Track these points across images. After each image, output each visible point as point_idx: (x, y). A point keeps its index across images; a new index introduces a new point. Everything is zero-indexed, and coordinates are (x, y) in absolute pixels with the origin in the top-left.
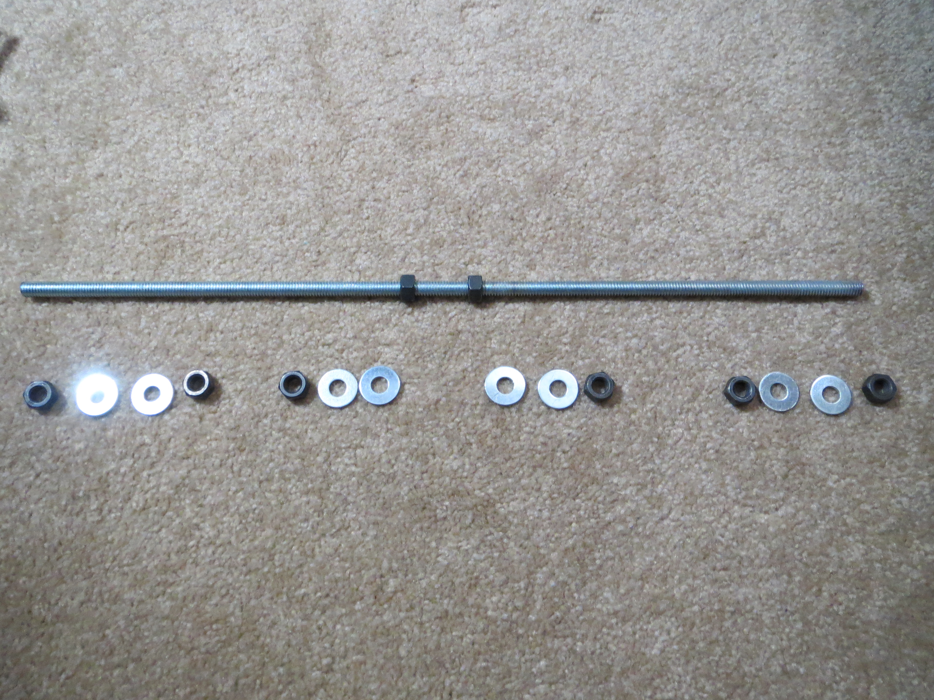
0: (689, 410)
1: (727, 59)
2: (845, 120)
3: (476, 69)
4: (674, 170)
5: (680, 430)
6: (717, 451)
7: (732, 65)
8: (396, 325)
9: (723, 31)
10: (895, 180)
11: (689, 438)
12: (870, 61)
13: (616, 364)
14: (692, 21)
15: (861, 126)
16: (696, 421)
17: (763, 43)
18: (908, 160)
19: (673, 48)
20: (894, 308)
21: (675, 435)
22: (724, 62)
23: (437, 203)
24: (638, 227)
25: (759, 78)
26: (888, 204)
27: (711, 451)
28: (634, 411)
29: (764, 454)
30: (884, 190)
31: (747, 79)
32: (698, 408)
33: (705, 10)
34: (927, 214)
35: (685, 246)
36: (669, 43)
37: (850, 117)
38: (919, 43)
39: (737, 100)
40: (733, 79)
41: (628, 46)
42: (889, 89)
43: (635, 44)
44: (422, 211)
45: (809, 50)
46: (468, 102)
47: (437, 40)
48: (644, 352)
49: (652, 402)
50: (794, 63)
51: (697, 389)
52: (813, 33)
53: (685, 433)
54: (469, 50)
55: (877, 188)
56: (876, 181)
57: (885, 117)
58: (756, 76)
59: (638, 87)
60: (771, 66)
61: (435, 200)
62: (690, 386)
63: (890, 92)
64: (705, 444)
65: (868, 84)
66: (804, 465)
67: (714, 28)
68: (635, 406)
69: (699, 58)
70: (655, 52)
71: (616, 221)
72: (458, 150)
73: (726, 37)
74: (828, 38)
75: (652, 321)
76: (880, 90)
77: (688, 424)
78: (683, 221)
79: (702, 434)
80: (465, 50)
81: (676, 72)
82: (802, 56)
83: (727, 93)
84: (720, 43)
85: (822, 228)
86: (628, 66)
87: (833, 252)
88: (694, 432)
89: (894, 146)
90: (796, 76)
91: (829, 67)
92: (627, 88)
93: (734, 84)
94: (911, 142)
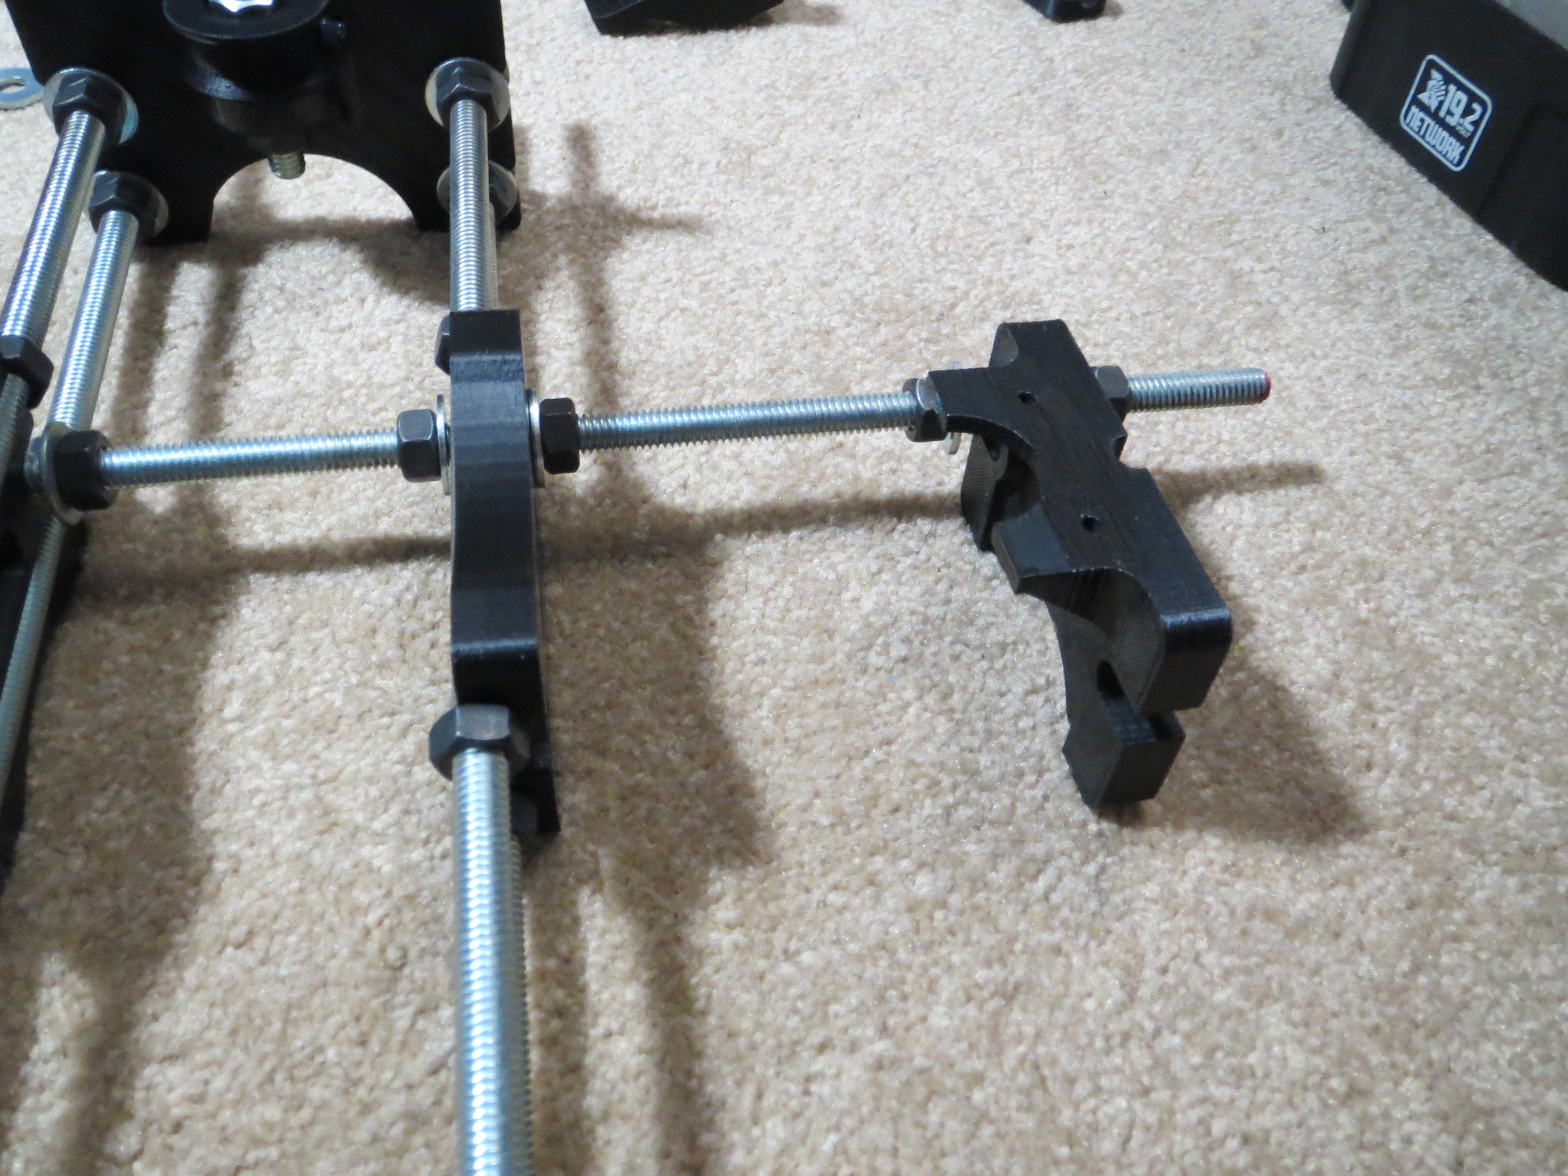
0: (1126, 1037)
1: (937, 255)
2: (1211, 325)
3: (383, 334)
4: (893, 464)
5: (1121, 1102)
6: (1246, 1140)
7: (951, 262)
8: (199, 987)
9: (913, 212)
10: (1358, 416)
11: (1152, 1118)
12: (1210, 228)
13: (892, 953)
14: (845, 202)
15: (1248, 330)
16: (1159, 1064)
17: (999, 222)
18: (1364, 376)
19: (820, 249)
20: (1490, 661)
21: (1112, 1119)
22: (934, 260)
23: (309, 627)
24: (847, 596)
25: (1013, 277)
26: (1368, 458)
27: (1233, 1144)
28: (978, 1079)
29: (1374, 1110)
30: (1348, 433)
31: (990, 282)
32: (1149, 1025)
33: (864, 183)
34: (1453, 464)
35: (971, 623)
36: (809, 242)
37: (1220, 318)
38: (1283, 192)
39: (982, 320)
40: (962, 285)
41: (724, 256)
42: (1268, 265)
43: (738, 251)
44: (266, 655)
45: (1090, 222)
46: (371, 399)
47: (281, 289)
48: (955, 900)
49: (1019, 1038)
50: (1070, 247)
51: (1128, 971)
52: (1086, 196)
53: (1138, 1106)
54: (363, 301)
55: (1333, 434)
56: (1325, 421)
57: (1284, 310)
58: (1005, 274)
59: (766, 323)
60: (1028, 256)
61: (302, 621)
62: (1105, 964)
63: (1272, 269)
64: (1204, 1123)
65: (1225, 262)
66: (1488, 1113)
67: (893, 208)
68: (978, 1065)
69: (881, 259)
70: (784, 261)
71: (787, 591)
72: (354, 500)
73: (923, 220)
74: (1117, 201)
75: (949, 811)
76: (1252, 271)
77: (1135, 1077)
78: (948, 566)
79: (1185, 1098)
80: (353, 302)
81: (838, 286)
82: (1081, 233)
83: (958, 310)
84: (913, 230)
85: (1257, 526)
86: (732, 290)
87: (1303, 568)
88: (1162, 1095)
89: (1326, 356)
90: (1083, 266)
91: (1140, 244)
92: (743, 326)
93: (966, 294)
94: (1354, 346)
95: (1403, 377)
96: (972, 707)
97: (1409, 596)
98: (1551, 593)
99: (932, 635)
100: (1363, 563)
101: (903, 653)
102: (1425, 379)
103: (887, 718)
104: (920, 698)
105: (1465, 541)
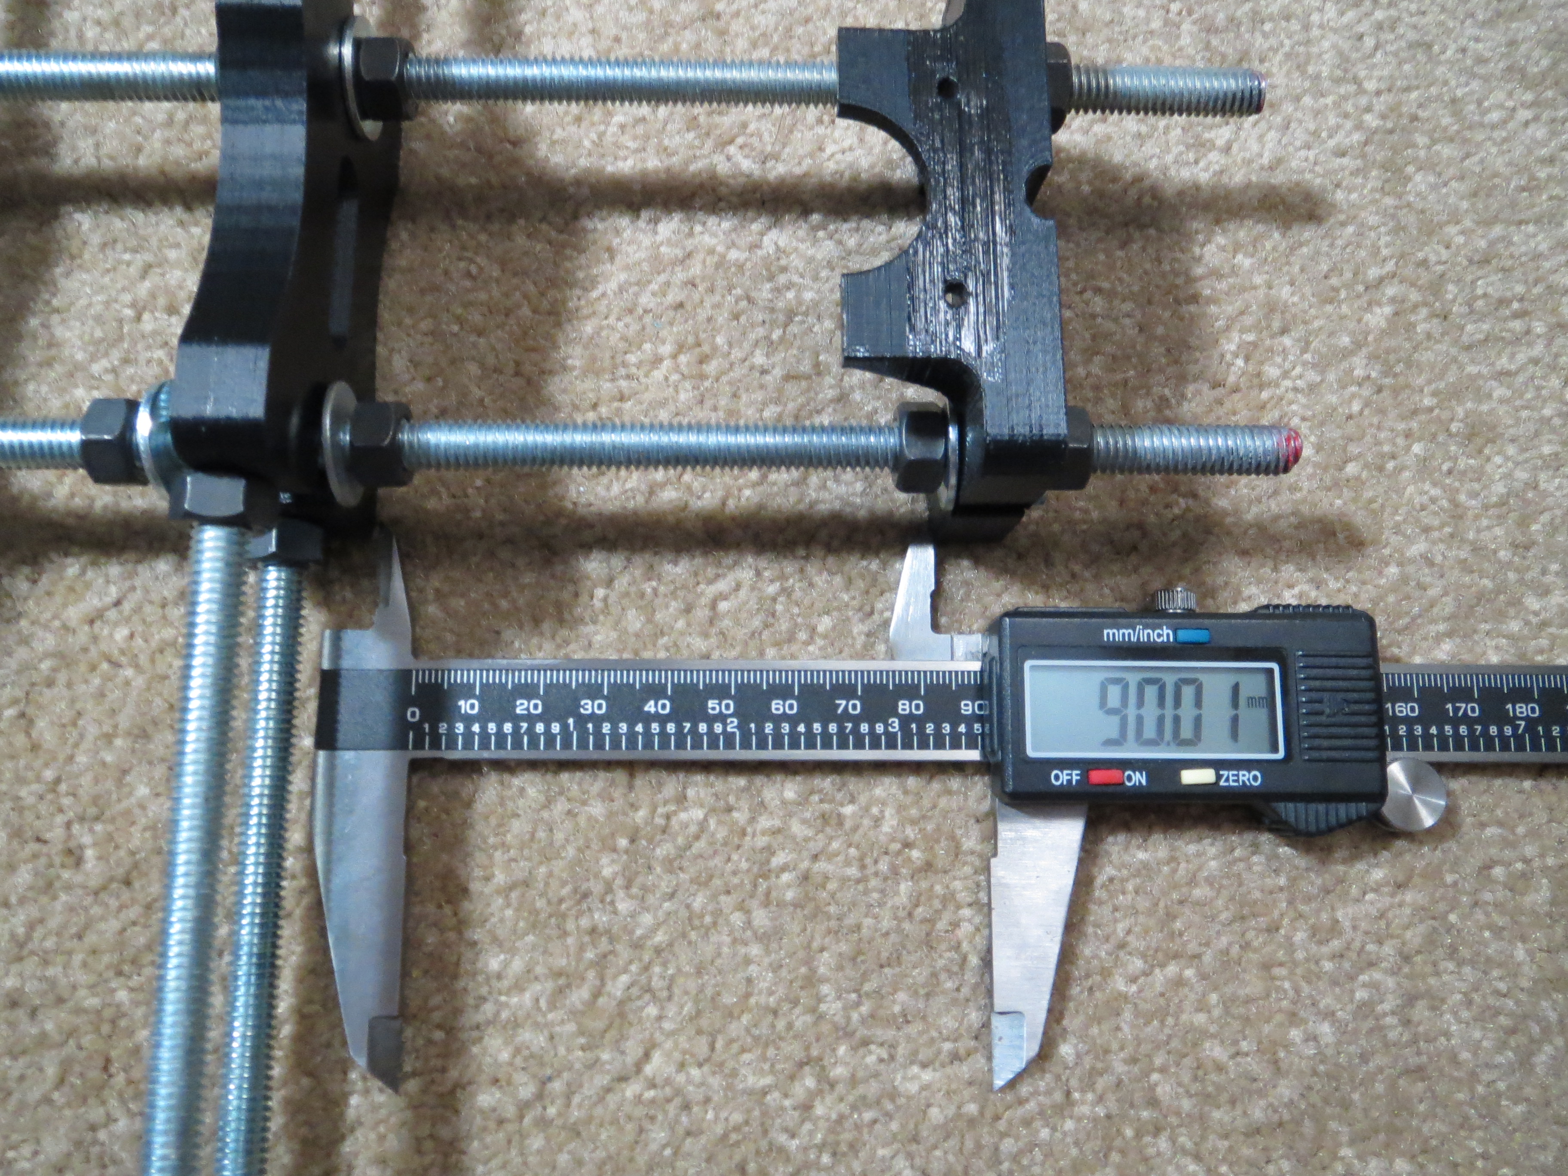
95: (1481, 60)
96: (724, 379)
97: (1305, 364)
98: (1483, 396)
99: (720, 283)
100: (1271, 307)
101: (679, 299)
102: (1509, 69)
103: (634, 370)
104: (674, 357)
105: (1415, 307)
